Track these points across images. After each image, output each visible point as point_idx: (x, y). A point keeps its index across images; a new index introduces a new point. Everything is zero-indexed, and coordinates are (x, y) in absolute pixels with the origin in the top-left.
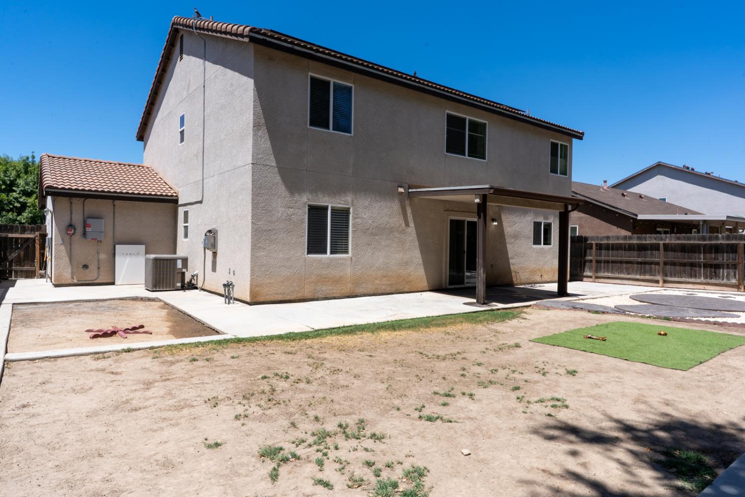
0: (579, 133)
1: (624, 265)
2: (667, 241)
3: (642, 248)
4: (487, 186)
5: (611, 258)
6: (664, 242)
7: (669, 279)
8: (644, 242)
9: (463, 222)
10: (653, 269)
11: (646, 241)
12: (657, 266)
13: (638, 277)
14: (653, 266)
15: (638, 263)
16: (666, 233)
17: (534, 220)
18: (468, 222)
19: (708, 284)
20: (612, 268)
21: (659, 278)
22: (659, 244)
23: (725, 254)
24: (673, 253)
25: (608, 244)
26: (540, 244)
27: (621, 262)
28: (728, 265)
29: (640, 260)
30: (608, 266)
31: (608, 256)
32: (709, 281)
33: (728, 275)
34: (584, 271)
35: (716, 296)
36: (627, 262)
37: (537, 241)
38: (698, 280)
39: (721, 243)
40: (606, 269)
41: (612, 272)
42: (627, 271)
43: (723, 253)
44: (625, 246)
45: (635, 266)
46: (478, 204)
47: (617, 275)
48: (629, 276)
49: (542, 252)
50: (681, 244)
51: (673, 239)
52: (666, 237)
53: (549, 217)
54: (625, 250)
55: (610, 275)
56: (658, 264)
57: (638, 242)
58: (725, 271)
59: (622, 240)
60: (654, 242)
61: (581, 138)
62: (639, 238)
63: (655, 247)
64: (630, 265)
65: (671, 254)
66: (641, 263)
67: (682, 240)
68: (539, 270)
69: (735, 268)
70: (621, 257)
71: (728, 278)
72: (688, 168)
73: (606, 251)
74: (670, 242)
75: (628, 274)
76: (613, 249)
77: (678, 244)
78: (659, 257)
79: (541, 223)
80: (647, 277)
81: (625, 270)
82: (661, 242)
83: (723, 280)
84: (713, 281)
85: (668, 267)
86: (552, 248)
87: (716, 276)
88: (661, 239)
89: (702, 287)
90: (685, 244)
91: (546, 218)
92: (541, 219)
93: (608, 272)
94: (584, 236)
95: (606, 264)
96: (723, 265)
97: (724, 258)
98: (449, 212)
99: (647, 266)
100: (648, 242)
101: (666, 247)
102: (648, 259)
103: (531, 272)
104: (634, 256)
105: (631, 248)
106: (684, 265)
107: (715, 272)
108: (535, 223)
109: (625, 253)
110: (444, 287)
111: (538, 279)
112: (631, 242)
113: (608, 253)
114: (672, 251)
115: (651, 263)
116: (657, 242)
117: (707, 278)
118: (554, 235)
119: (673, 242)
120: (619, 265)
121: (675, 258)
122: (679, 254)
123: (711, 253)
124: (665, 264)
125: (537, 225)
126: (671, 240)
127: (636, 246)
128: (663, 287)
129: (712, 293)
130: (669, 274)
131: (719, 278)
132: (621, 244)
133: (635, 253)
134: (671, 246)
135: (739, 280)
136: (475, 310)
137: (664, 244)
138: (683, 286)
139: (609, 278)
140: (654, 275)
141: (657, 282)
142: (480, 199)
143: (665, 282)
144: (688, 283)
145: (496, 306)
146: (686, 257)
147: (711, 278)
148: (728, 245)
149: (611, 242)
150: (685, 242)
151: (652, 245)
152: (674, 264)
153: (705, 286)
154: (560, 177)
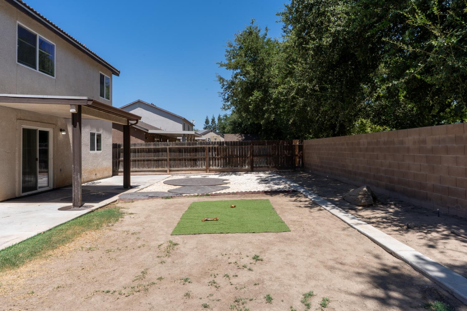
0: (117, 71)
1: (146, 162)
2: (171, 146)
3: (157, 151)
4: (85, 98)
5: (137, 158)
6: (169, 147)
7: (172, 169)
8: (158, 147)
9: (35, 131)
10: (163, 164)
11: (159, 146)
12: (165, 162)
13: (155, 169)
14: (163, 162)
15: (154, 160)
16: (158, 141)
17: (91, 132)
18: (40, 131)
19: (192, 170)
20: (138, 165)
21: (166, 169)
22: (166, 148)
23: (200, 153)
24: (174, 153)
25: (135, 149)
26: (94, 150)
27: (144, 161)
28: (201, 159)
29: (155, 158)
30: (135, 164)
31: (136, 157)
32: (193, 168)
33: (202, 164)
34: (119, 169)
35: (199, 177)
36: (148, 160)
37: (92, 149)
38: (187, 169)
39: (198, 147)
40: (134, 166)
41: (138, 168)
42: (148, 166)
43: (199, 152)
44: (146, 150)
45: (153, 162)
46: (73, 114)
47: (141, 169)
48: (149, 169)
49: (96, 156)
50: (178, 148)
51: (174, 145)
52: (170, 144)
53: (100, 129)
54: (146, 153)
55: (137, 169)
56: (166, 160)
57: (154, 147)
58: (200, 162)
59: (144, 145)
60: (163, 147)
61: (118, 75)
62: (154, 145)
63: (164, 150)
64: (150, 162)
65: (173, 154)
66: (156, 160)
67: (179, 145)
68: (94, 170)
69: (205, 160)
70: (144, 157)
71: (202, 166)
72: (153, 105)
73: (134, 154)
74: (172, 147)
75: (149, 168)
76: (138, 152)
77: (177, 148)
78: (166, 156)
79: (95, 134)
80: (160, 169)
81: (146, 166)
82: (168, 147)
83: (199, 167)
84: (195, 168)
85: (172, 162)
86: (102, 153)
87: (196, 165)
88: (167, 145)
89: (189, 172)
90: (180, 148)
91: (98, 130)
92: (94, 131)
93: (136, 167)
94: (118, 143)
95: (134, 162)
96: (199, 159)
97: (199, 155)
98: (22, 121)
99: (160, 162)
100: (160, 147)
101: (171, 150)
102: (160, 158)
103: (89, 172)
104: (152, 156)
105: (149, 151)
106: (180, 160)
107: (196, 163)
108: (91, 133)
109: (146, 154)
110: (17, 196)
111: (94, 177)
112: (150, 147)
113: (135, 155)
114: (173, 152)
115: (162, 160)
116: (166, 147)
117: (192, 167)
118: (103, 143)
119: (174, 146)
120: (142, 162)
121: (175, 156)
122: (178, 154)
123: (193, 152)
124: (170, 160)
125: (92, 135)
126: (173, 146)
127: (153, 150)
128: (169, 174)
129: (196, 175)
130: (172, 166)
131: (197, 166)
132: (143, 149)
133: (152, 154)
134: (173, 150)
135: (206, 167)
136: (80, 215)
137: (169, 148)
138: (180, 172)
139: (136, 171)
140: (164, 168)
141: (166, 171)
142: (76, 109)
143: (170, 171)
144: (182, 170)
145: (93, 206)
146: (181, 155)
147: (194, 167)
148: (201, 147)
149: (137, 147)
150: (180, 146)
151: (162, 149)
152: (174, 160)
153: (191, 172)
154: (106, 100)
